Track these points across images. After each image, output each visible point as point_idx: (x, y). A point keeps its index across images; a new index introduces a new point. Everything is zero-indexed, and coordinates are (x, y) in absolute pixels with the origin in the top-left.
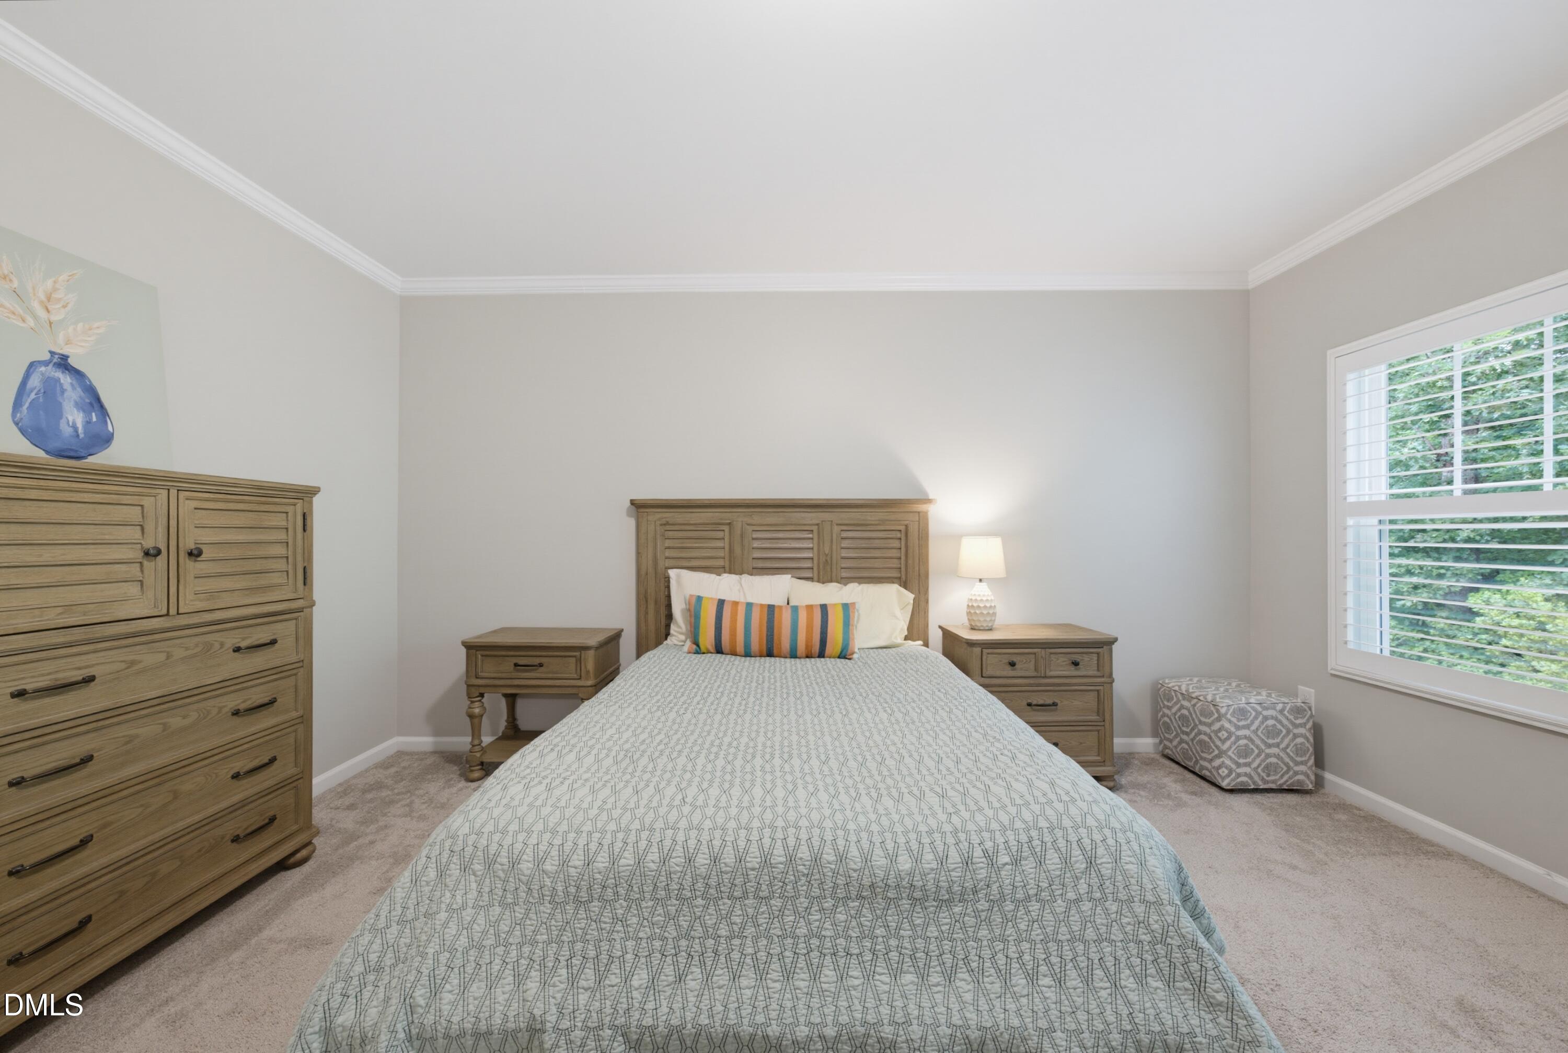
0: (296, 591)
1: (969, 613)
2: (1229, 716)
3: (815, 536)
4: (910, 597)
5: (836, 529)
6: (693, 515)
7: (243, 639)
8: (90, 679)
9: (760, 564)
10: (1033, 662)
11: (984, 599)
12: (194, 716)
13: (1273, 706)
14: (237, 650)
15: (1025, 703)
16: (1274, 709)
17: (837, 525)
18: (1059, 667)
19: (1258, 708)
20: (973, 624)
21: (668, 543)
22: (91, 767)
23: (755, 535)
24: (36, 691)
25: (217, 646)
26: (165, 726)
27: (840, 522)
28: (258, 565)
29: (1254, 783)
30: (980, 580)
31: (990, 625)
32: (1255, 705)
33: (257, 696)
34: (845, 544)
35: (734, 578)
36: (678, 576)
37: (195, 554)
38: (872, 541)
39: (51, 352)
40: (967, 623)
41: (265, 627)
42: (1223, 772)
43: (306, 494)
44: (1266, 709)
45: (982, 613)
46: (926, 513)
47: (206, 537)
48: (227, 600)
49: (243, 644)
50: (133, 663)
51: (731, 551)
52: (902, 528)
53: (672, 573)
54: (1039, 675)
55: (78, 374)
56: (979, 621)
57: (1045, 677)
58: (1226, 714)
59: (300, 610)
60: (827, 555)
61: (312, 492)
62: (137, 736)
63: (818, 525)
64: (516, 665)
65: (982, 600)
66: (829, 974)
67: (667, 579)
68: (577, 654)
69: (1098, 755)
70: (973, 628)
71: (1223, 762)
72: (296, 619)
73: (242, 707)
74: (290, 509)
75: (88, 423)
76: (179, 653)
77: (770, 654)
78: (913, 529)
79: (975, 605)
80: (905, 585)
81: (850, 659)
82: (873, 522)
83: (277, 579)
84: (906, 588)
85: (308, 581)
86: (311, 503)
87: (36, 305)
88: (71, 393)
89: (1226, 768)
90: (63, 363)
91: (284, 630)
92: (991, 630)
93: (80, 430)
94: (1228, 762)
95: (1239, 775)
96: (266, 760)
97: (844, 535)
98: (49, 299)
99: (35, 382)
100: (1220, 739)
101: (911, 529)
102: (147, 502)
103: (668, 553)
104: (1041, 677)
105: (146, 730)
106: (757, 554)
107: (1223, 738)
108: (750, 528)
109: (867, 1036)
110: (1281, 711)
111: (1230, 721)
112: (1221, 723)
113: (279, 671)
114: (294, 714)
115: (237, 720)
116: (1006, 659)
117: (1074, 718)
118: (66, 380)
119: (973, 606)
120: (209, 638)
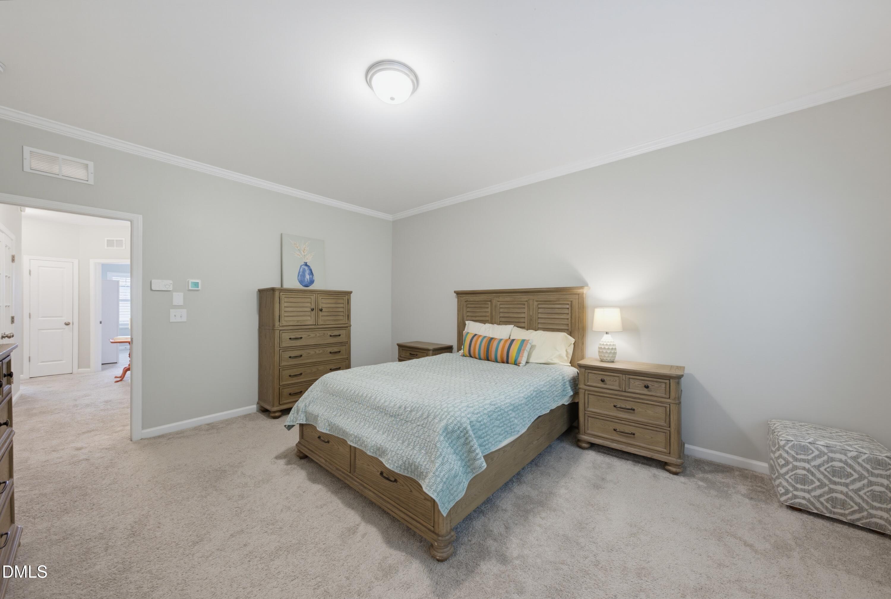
0: (346, 322)
1: (599, 352)
2: (786, 448)
3: (526, 306)
4: (572, 340)
5: (536, 303)
6: (477, 297)
7: (333, 333)
8: (301, 338)
9: (503, 320)
10: (618, 381)
11: (608, 344)
12: (321, 351)
13: (844, 452)
14: (331, 336)
15: (613, 405)
16: (845, 455)
17: (536, 301)
18: (636, 386)
19: (825, 450)
20: (602, 358)
21: (469, 310)
22: (302, 358)
23: (501, 306)
24: (293, 338)
25: (326, 334)
26: (315, 352)
27: (538, 300)
28: (336, 314)
29: (817, 508)
30: (607, 333)
31: (612, 359)
32: (820, 447)
33: (336, 349)
34: (540, 310)
35: (491, 325)
36: (469, 324)
37: (321, 310)
38: (553, 309)
39: (304, 262)
40: (598, 357)
41: (338, 331)
42: (781, 490)
43: (349, 293)
44: (832, 452)
45: (606, 352)
46: (583, 294)
47: (324, 306)
48: (328, 323)
49: (332, 335)
50: (309, 335)
51: (491, 313)
52: (569, 303)
53: (467, 322)
54: (621, 390)
55: (308, 266)
56: (605, 356)
57: (625, 392)
58: (784, 446)
59: (347, 327)
60: (531, 316)
61: (350, 293)
62: (310, 353)
63: (527, 301)
64: (410, 354)
65: (610, 345)
66: (362, 424)
67: (465, 325)
68: (426, 352)
69: (665, 449)
70: (602, 361)
71: (781, 483)
72: (346, 329)
73: (332, 351)
74: (344, 298)
75: (310, 278)
76: (318, 335)
77: (488, 359)
78: (575, 303)
79: (603, 347)
80: (570, 334)
81: (519, 366)
82: (553, 300)
83: (341, 318)
84: (571, 336)
85: (349, 318)
86: (350, 296)
87: (302, 251)
88: (307, 272)
89: (783, 487)
90: (306, 264)
91: (343, 332)
92: (613, 362)
93: (309, 279)
94: (785, 484)
95: (796, 497)
96: (338, 367)
97: (540, 306)
98: (304, 250)
99: (301, 269)
100: (779, 465)
101: (574, 303)
102: (312, 297)
103: (469, 314)
104: (622, 391)
105: (312, 352)
106: (502, 315)
107: (781, 464)
108: (499, 303)
109: (361, 438)
110: (855, 458)
111: (787, 452)
112: (780, 452)
113: (341, 344)
114: (345, 357)
115: (330, 355)
116: (600, 378)
117: (646, 421)
118: (306, 268)
119: (601, 348)
120: (325, 332)
